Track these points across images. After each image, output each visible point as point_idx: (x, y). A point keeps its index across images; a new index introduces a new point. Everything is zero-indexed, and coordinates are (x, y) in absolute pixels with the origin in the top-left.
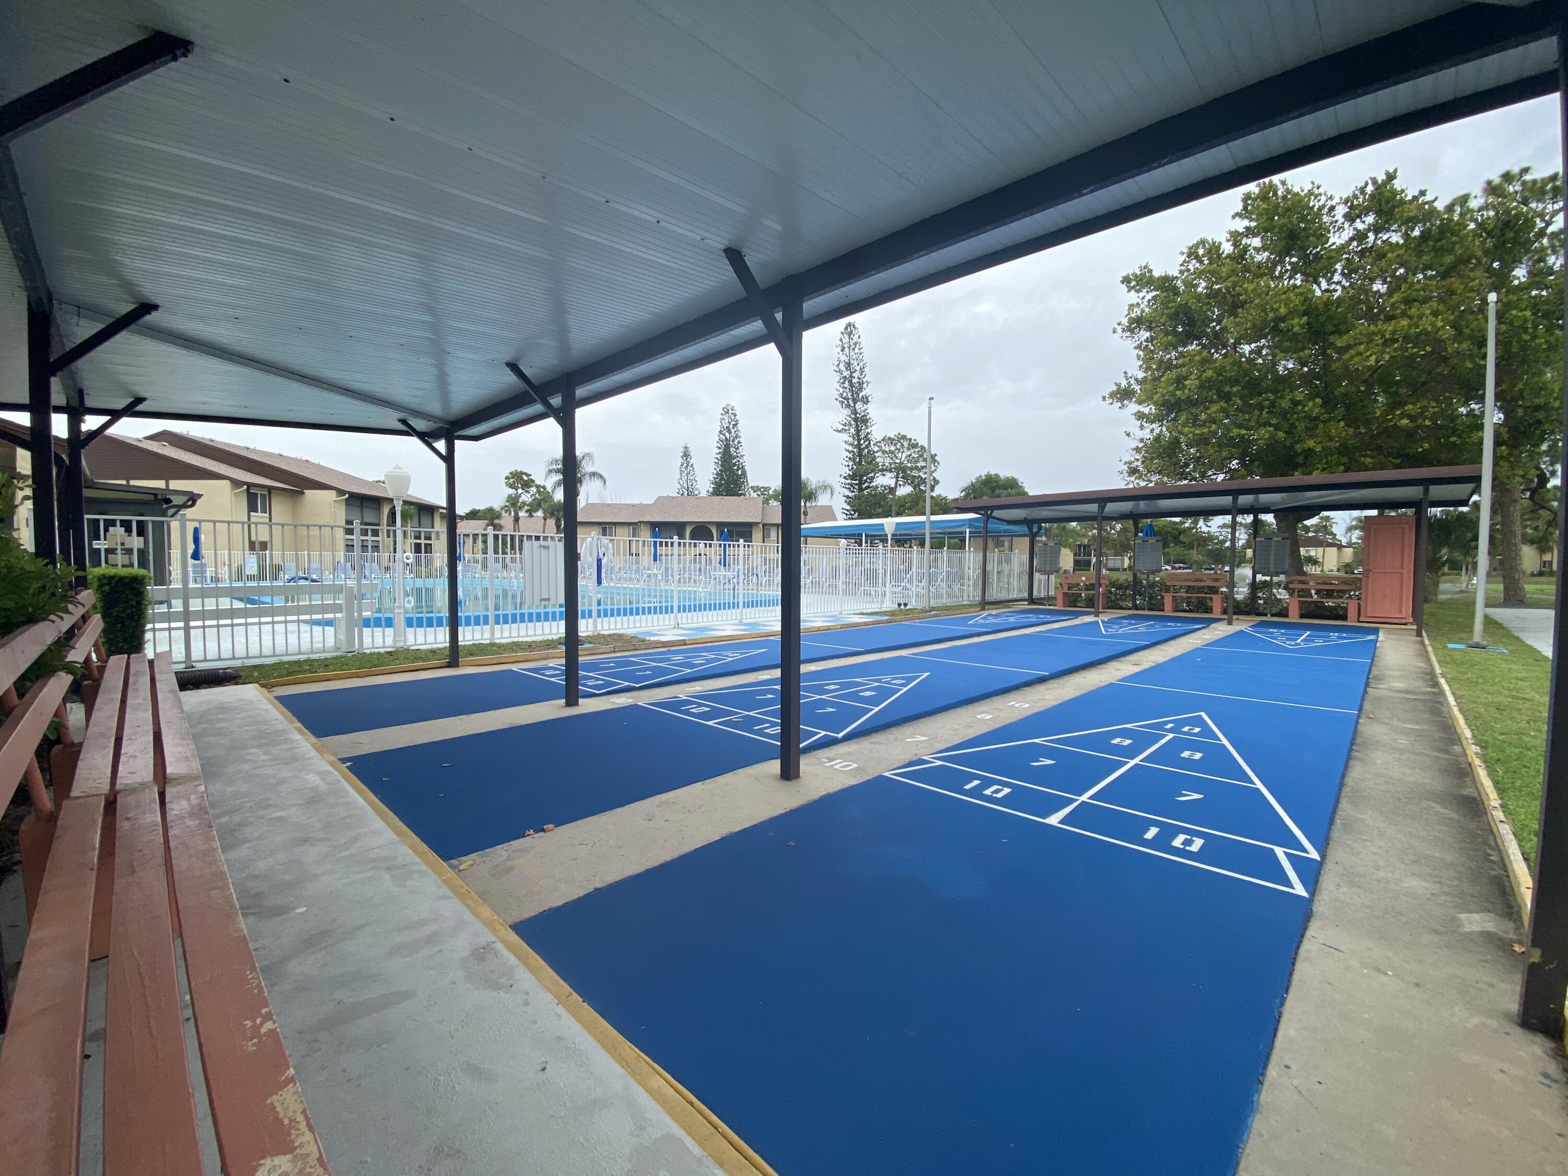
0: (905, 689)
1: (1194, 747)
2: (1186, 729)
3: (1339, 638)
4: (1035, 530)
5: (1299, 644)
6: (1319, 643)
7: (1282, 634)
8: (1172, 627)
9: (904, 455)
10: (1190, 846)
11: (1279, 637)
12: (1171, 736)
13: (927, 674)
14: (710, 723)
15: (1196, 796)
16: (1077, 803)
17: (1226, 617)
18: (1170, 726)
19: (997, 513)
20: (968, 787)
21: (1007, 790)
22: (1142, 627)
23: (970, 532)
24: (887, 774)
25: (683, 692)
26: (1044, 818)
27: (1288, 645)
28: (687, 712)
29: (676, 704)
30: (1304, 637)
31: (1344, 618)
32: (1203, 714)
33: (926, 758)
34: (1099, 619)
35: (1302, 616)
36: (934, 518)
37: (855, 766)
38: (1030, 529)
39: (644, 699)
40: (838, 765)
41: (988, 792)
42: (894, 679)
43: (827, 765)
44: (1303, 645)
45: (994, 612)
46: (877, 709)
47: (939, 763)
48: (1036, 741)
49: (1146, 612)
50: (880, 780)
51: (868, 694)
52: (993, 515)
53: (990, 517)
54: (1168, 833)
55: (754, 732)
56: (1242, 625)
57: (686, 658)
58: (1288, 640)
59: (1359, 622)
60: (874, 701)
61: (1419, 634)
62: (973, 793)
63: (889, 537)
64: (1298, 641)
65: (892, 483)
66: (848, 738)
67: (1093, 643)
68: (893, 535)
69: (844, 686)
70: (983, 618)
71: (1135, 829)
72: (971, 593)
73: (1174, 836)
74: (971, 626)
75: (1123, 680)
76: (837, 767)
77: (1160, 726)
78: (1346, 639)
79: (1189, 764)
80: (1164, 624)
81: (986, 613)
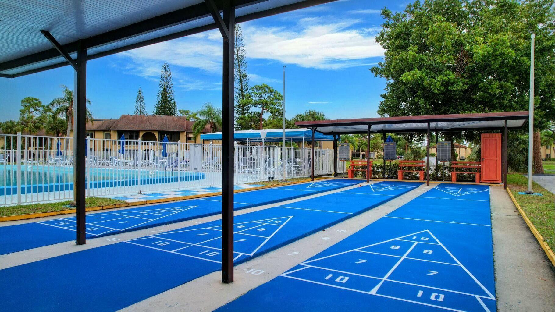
0: (282, 226)
1: (429, 247)
2: (422, 239)
3: (474, 190)
4: (337, 138)
5: (458, 194)
6: (466, 193)
7: (451, 189)
8: (403, 187)
9: (267, 96)
10: (439, 299)
11: (449, 191)
12: (416, 243)
13: (292, 217)
14: (172, 252)
15: (435, 273)
16: (382, 282)
17: (426, 181)
18: (415, 238)
19: (319, 129)
20: (327, 278)
21: (347, 278)
22: (390, 188)
23: (305, 138)
24: (283, 275)
25: (151, 232)
26: (369, 291)
27: (454, 194)
28: (156, 246)
29: (148, 241)
30: (460, 190)
31: (474, 181)
32: (428, 230)
33: (302, 264)
34: (370, 184)
35: (457, 181)
36: (287, 130)
37: (263, 271)
38: (335, 137)
39: (127, 238)
40: (253, 272)
41: (338, 280)
42: (275, 220)
43: (247, 272)
44: (460, 195)
45: (319, 181)
46: (269, 238)
47: (309, 266)
48: (355, 250)
49: (390, 180)
50: (279, 278)
51: (262, 229)
52: (317, 129)
53: (315, 130)
54: (427, 293)
55: (201, 256)
56: (434, 185)
57: (149, 212)
58: (454, 192)
59: (480, 183)
60: (267, 233)
61: (505, 188)
62: (330, 281)
63: (263, 140)
64: (458, 193)
65: (260, 110)
66: (256, 256)
67: (369, 196)
68: (265, 139)
69: (248, 226)
70: (313, 185)
71: (411, 293)
72: (305, 171)
73: (431, 294)
74: (309, 189)
75: (388, 215)
76: (253, 273)
77: (410, 238)
78: (477, 191)
79: (427, 256)
80: (399, 185)
81: (314, 182)
